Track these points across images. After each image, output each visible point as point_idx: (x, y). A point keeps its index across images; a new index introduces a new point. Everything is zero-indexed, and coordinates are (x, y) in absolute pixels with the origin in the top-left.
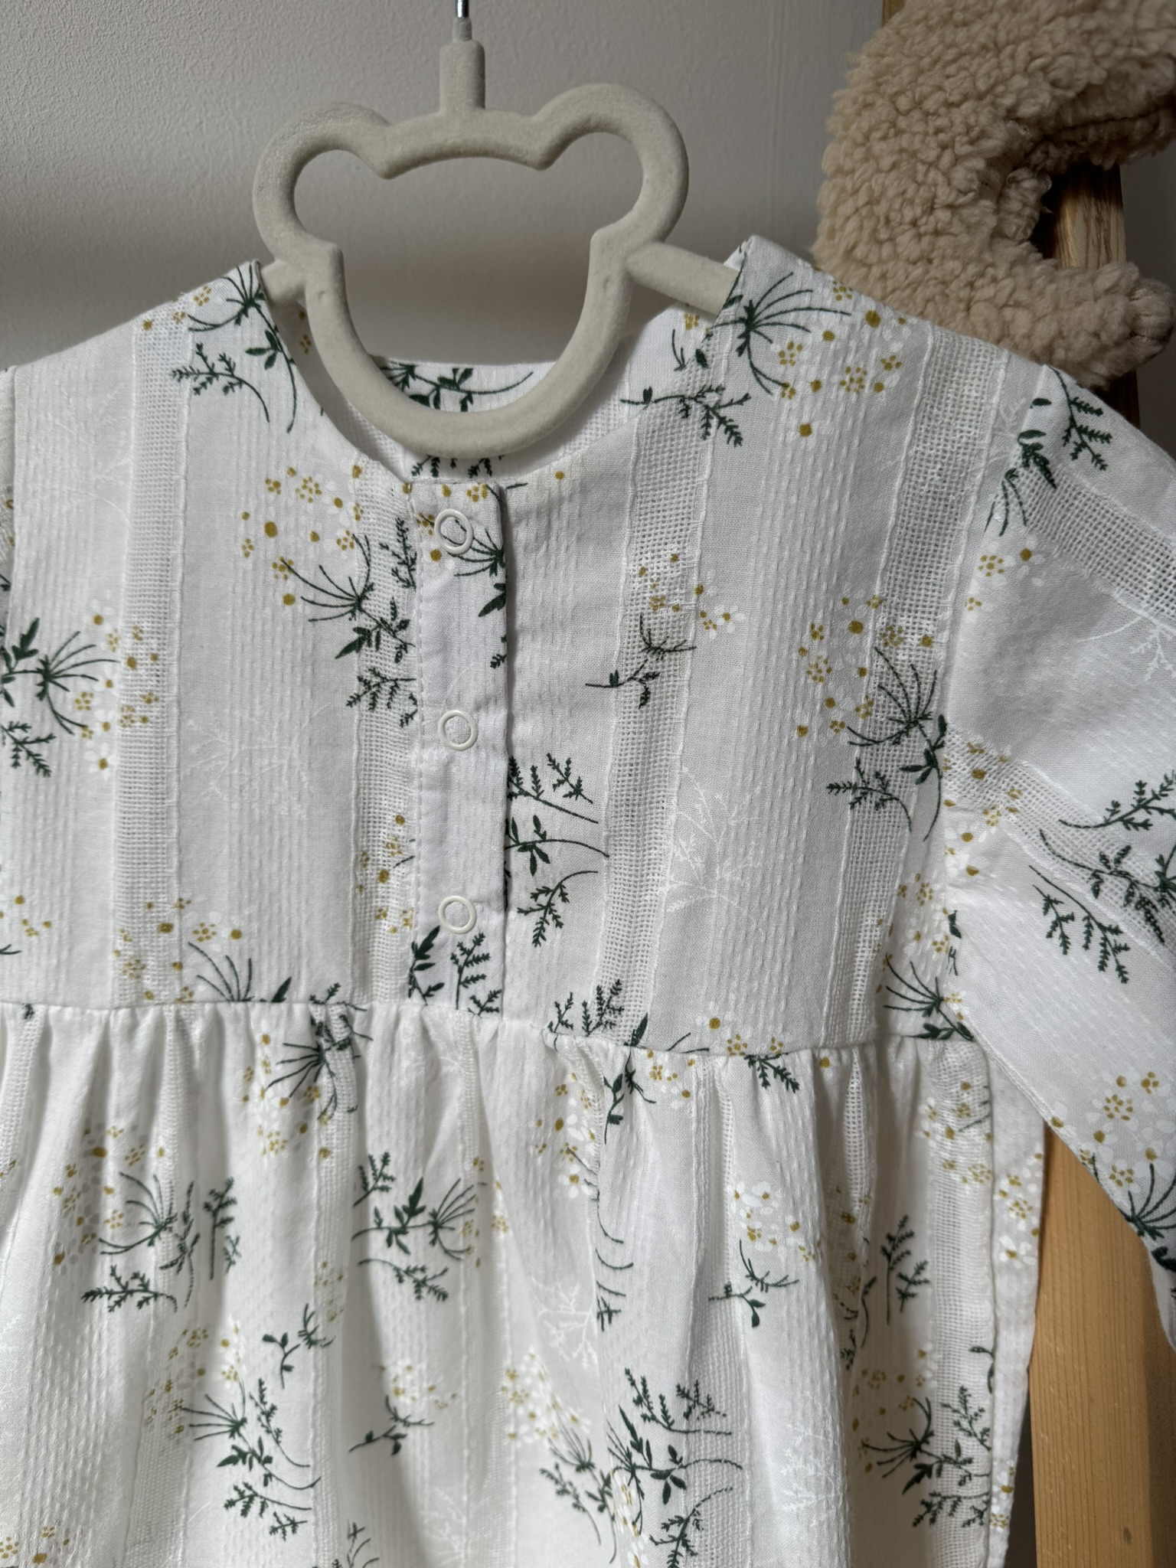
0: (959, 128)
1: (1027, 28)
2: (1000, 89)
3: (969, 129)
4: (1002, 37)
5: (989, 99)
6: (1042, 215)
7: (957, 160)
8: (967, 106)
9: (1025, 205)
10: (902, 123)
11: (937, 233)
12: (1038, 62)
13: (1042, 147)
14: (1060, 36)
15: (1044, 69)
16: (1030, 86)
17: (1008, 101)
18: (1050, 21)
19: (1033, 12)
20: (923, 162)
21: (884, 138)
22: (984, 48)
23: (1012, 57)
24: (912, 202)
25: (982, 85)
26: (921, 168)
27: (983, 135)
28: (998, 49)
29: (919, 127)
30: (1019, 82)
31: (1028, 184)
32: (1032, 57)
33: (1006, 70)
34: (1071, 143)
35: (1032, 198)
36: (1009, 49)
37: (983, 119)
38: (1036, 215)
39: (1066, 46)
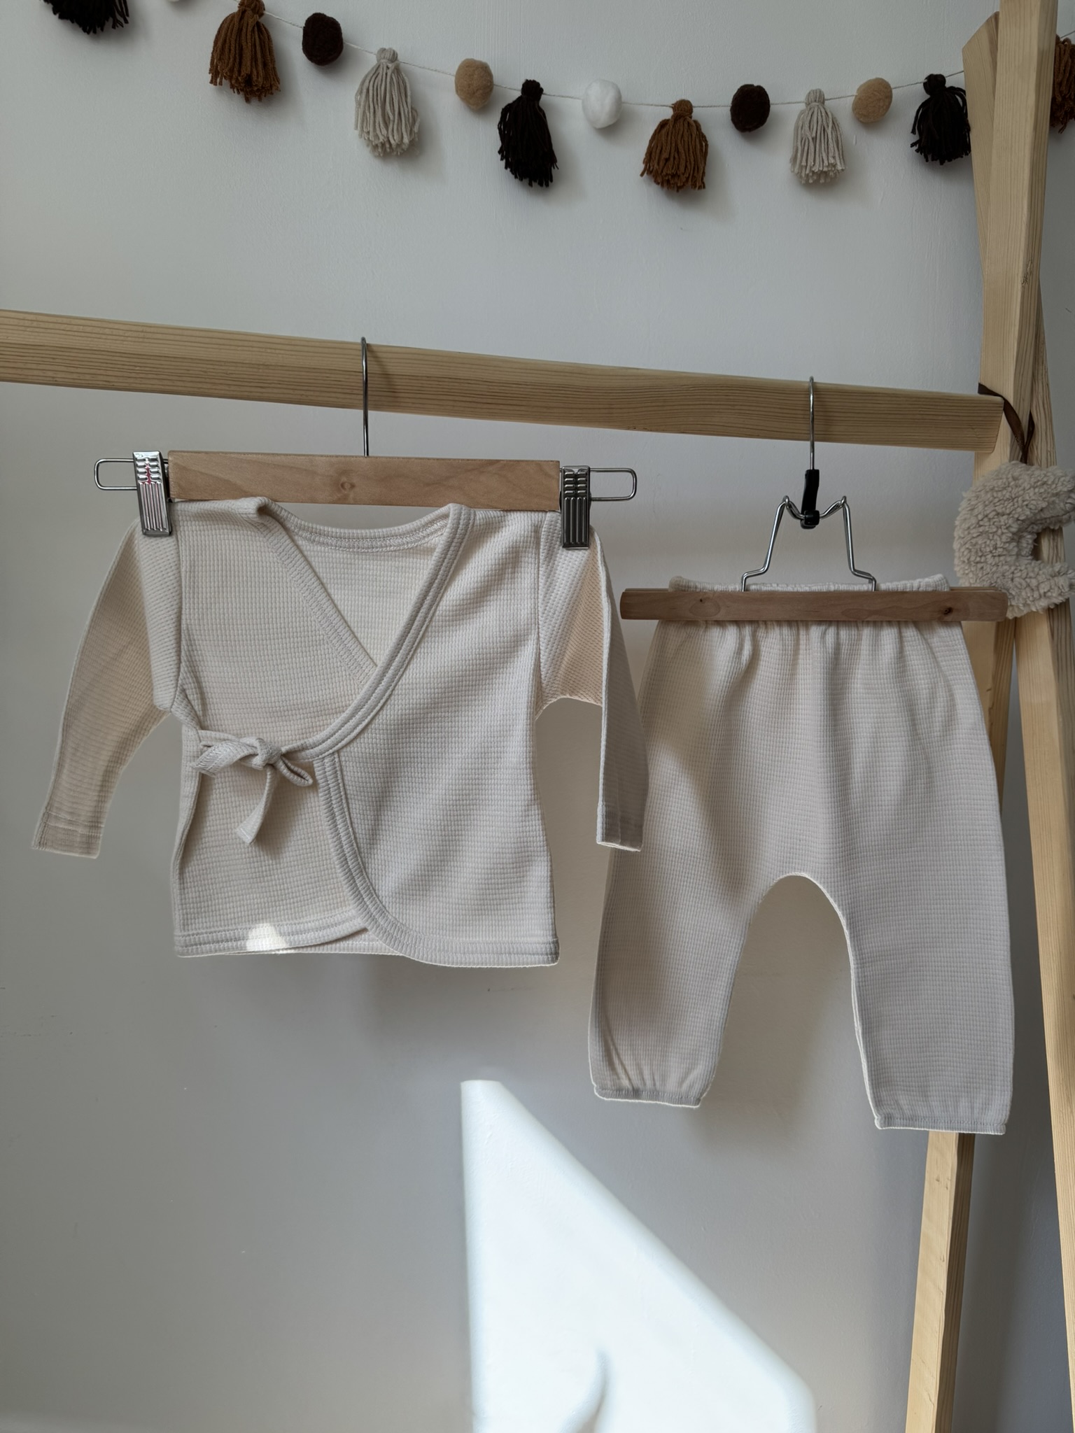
0: (1003, 523)
1: (1021, 493)
2: (1014, 512)
3: (1005, 525)
4: (1013, 496)
5: (1011, 516)
6: (1035, 546)
7: (1003, 533)
8: (1005, 517)
9: (1028, 544)
10: (981, 523)
11: (999, 556)
12: (1025, 503)
13: (1031, 526)
14: (1031, 494)
15: (1027, 505)
16: (1023, 510)
17: (1016, 516)
18: (1028, 490)
19: (1022, 488)
20: (991, 533)
21: (975, 528)
22: (1008, 499)
23: (1017, 502)
24: (989, 546)
25: (1008, 511)
26: (991, 535)
27: (1010, 526)
28: (1013, 499)
29: (987, 524)
30: (1019, 510)
31: (1029, 536)
32: (1024, 501)
33: (1016, 506)
34: (1041, 524)
35: (1030, 541)
36: (1016, 500)
37: (1010, 521)
38: (1032, 546)
39: (1033, 498)
